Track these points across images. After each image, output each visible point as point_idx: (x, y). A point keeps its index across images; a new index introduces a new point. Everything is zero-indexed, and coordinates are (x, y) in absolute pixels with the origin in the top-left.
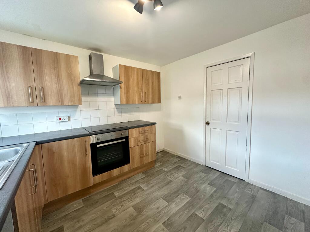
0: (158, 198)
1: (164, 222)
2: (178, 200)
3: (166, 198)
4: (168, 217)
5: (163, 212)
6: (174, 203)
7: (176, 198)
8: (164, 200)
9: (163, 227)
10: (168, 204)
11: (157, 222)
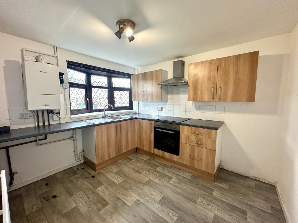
0: (163, 193)
1: (139, 200)
2: (166, 211)
3: (165, 199)
4: (143, 203)
5: (149, 199)
6: (161, 207)
7: (169, 208)
8: (161, 198)
9: (135, 200)
10: (158, 201)
11: (139, 196)
